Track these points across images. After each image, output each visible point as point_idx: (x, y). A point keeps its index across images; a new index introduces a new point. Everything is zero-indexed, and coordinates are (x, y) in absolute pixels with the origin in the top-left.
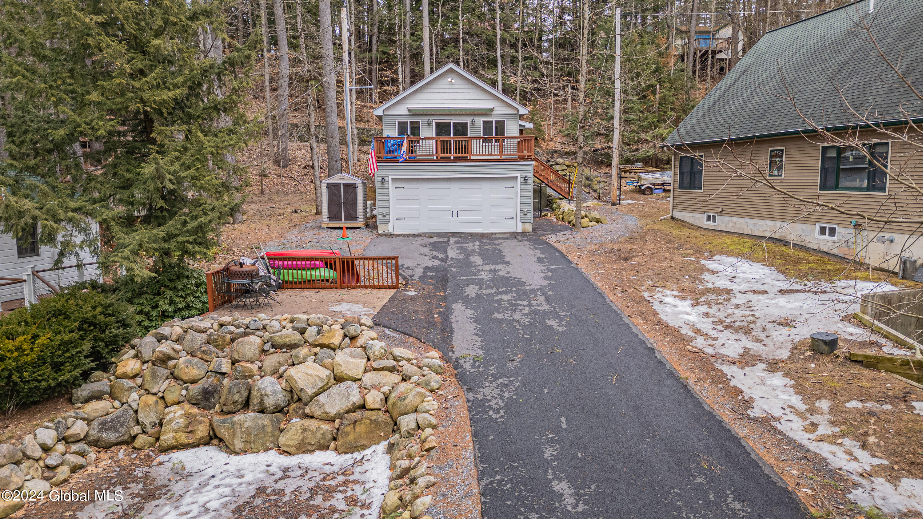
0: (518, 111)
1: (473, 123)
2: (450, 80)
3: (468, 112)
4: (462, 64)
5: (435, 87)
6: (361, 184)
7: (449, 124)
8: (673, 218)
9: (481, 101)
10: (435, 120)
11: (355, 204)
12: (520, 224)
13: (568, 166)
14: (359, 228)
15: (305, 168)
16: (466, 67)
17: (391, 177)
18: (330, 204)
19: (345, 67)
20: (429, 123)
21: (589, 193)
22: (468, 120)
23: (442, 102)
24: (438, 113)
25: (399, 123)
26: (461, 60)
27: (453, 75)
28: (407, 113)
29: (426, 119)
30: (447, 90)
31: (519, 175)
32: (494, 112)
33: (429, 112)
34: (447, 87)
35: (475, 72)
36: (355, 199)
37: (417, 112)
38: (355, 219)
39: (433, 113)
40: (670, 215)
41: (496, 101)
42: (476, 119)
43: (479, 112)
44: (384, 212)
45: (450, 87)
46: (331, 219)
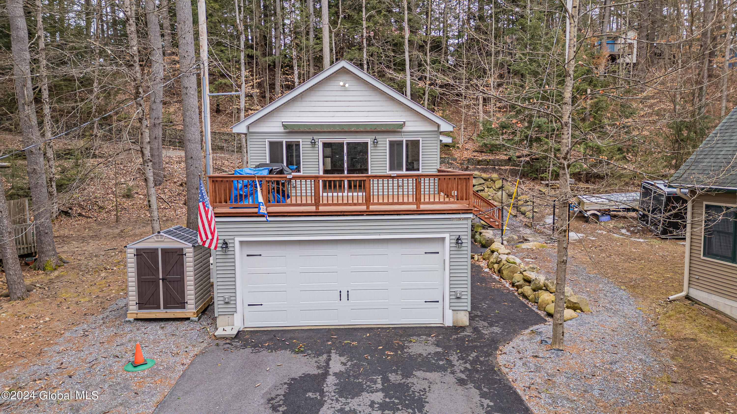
0: (439, 126)
1: (375, 143)
2: (342, 84)
3: (368, 129)
4: (365, 67)
5: (320, 93)
6: (192, 250)
7: (342, 144)
8: (688, 297)
9: (386, 114)
10: (321, 140)
11: (181, 282)
12: (449, 314)
13: (485, 180)
14: (188, 319)
15: (181, 185)
16: (370, 70)
17: (238, 239)
18: (141, 283)
19: (202, 66)
20: (314, 143)
21: (515, 216)
22: (368, 139)
23: (332, 114)
24: (325, 130)
25: (271, 143)
26: (365, 62)
27: (347, 77)
28: (282, 130)
29: (309, 138)
30: (337, 99)
31: (447, 236)
32: (405, 129)
33: (313, 129)
34: (339, 93)
35: (381, 76)
36: (182, 273)
37: (296, 129)
38: (182, 305)
39: (318, 130)
40: (684, 294)
41: (408, 113)
42: (380, 138)
43: (383, 129)
44: (227, 296)
45: (343, 93)
46: (141, 305)
